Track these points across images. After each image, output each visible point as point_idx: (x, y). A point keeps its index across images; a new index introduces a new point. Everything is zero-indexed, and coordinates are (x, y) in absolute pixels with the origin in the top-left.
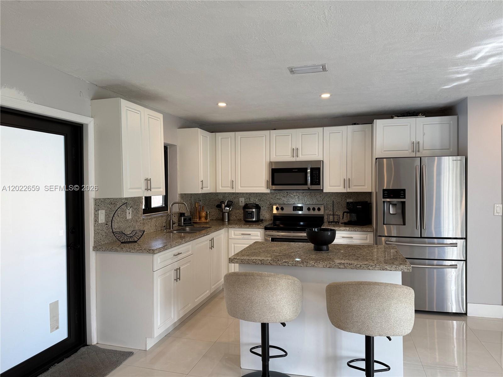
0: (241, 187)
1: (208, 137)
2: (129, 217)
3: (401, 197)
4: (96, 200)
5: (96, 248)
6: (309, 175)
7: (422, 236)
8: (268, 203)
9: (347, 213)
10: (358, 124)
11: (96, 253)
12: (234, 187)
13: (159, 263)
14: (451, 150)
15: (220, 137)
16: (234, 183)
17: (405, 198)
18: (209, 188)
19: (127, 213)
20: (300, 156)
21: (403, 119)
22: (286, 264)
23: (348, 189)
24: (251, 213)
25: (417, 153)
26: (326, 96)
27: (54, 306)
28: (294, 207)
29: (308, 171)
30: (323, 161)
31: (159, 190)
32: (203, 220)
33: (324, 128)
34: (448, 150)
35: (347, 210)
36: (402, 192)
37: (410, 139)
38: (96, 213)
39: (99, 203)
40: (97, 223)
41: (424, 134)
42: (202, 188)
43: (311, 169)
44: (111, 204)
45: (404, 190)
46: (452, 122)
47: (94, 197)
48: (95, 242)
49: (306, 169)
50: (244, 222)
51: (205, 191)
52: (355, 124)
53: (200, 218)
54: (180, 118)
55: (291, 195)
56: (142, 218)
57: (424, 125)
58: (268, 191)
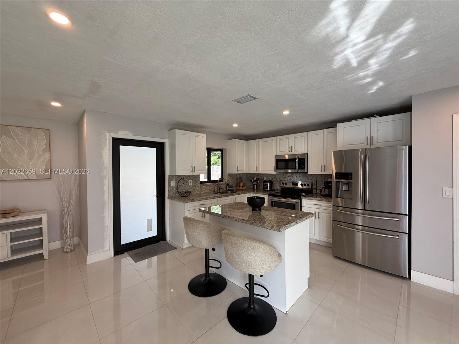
0: (261, 170)
1: (244, 143)
2: (191, 184)
3: (349, 178)
4: (169, 176)
5: (169, 198)
6: (297, 163)
7: (366, 209)
8: (279, 180)
9: (325, 188)
10: (332, 128)
11: (169, 200)
12: (258, 170)
13: (189, 207)
14: (404, 141)
15: (251, 143)
16: (258, 168)
17: (352, 179)
18: (244, 171)
19: (190, 183)
20: (294, 151)
21: (361, 121)
22: (220, 216)
23: (324, 172)
24: (266, 186)
25: (371, 145)
26: (286, 113)
27: (149, 221)
28: (293, 183)
29: (297, 160)
30: (307, 154)
31: (203, 172)
32: (241, 188)
33: (308, 132)
34: (400, 142)
35: (324, 186)
36: (350, 175)
37: (366, 135)
38: (169, 182)
39: (171, 178)
40: (170, 186)
41: (378, 130)
42: (237, 171)
43: (299, 159)
44: (179, 178)
45: (351, 174)
46: (404, 118)
47: (168, 175)
48: (169, 195)
49: (296, 159)
50: (263, 191)
51: (240, 172)
52: (330, 128)
53: (240, 187)
54: (229, 135)
55: (292, 176)
56: (199, 185)
57: (378, 123)
58: (275, 173)
